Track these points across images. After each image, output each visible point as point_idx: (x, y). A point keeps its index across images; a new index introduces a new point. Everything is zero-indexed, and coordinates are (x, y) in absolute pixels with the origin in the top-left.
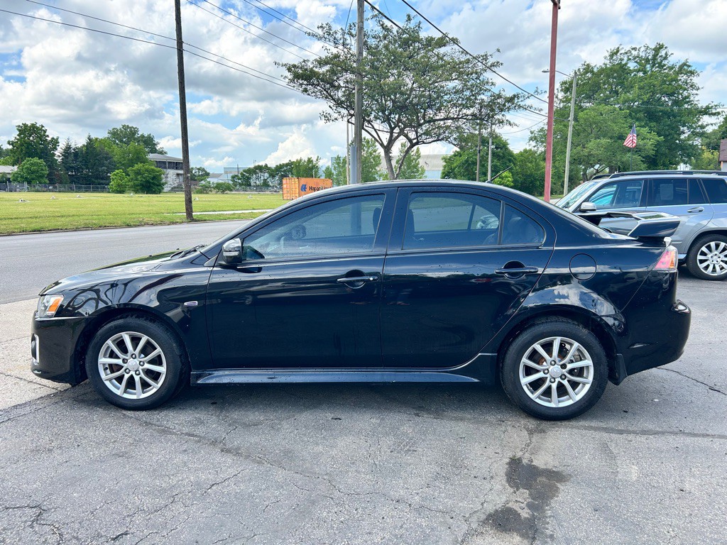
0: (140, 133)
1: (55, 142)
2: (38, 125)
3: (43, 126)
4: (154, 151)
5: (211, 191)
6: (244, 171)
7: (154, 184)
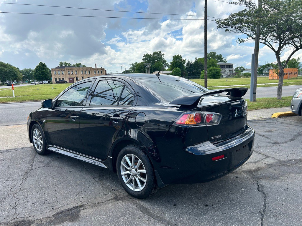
0: (217, 54)
1: (184, 61)
2: (179, 55)
3: (181, 56)
4: (222, 61)
5: (241, 77)
6: (261, 67)
7: (216, 75)
